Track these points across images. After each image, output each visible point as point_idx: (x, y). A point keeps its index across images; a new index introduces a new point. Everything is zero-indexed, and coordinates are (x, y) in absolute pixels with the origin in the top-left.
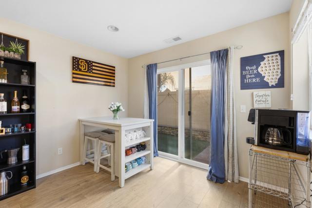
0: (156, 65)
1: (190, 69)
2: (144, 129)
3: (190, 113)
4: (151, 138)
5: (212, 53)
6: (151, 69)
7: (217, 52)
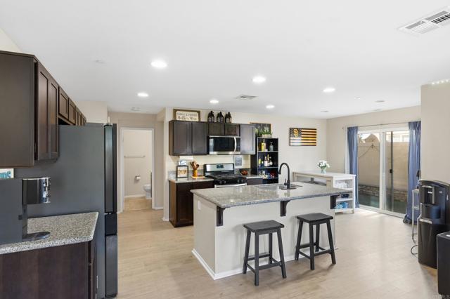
0: (357, 128)
1: (392, 134)
2: (346, 181)
3: (391, 171)
4: (353, 189)
5: (410, 123)
6: (351, 131)
7: (414, 123)
